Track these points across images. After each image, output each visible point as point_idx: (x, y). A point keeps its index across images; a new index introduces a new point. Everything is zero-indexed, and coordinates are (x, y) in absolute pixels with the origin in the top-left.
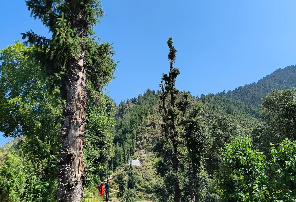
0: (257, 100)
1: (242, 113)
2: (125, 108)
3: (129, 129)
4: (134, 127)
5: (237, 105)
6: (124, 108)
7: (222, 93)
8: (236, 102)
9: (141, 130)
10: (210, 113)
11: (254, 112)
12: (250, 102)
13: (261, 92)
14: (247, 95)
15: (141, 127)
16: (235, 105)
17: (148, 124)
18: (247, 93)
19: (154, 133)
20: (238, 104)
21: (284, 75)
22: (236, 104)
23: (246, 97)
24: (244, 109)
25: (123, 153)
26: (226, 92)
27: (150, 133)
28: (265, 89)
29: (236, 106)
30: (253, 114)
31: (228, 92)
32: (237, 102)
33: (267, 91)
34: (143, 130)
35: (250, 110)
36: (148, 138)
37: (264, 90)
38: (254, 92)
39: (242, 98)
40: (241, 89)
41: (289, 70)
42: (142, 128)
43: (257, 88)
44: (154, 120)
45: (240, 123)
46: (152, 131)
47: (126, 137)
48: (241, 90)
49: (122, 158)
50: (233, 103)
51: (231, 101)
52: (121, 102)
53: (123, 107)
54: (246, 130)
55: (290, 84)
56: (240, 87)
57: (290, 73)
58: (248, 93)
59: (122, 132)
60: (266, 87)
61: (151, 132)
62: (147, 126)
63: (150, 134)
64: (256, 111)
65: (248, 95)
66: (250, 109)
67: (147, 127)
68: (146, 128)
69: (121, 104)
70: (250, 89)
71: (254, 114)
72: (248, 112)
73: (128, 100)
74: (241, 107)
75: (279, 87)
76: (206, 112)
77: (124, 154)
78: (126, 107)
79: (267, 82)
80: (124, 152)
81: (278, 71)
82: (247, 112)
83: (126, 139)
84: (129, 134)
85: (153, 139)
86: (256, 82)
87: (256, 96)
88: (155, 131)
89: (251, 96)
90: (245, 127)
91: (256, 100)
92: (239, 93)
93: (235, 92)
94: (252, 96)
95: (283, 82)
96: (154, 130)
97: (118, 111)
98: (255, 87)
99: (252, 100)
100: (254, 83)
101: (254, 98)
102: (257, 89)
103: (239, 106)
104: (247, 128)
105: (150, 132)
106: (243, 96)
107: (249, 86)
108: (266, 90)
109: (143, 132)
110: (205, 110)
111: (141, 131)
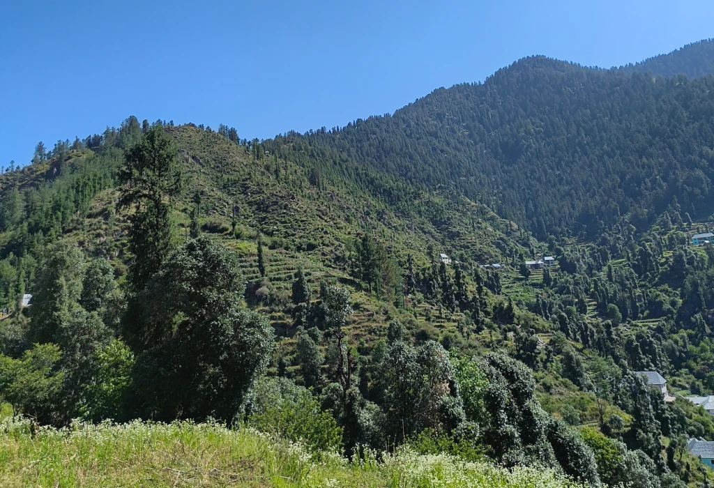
0: (387, 153)
1: (345, 183)
2: (66, 160)
3: (45, 223)
4: (57, 218)
5: (339, 164)
6: (63, 161)
7: (318, 131)
8: (338, 156)
9: (74, 225)
10: (262, 184)
11: (372, 181)
12: (373, 156)
13: (398, 136)
14: (368, 140)
15: (76, 218)
16: (335, 163)
17: (94, 211)
18: (369, 135)
19: (102, 232)
20: (342, 160)
21: (449, 102)
22: (337, 162)
23: (366, 144)
24: (353, 173)
25: (16, 277)
26: (327, 131)
27: (95, 232)
28: (407, 129)
29: (338, 167)
30: (370, 186)
31: (332, 131)
32: (340, 157)
33: (411, 134)
34: (79, 225)
35: (364, 176)
36: (86, 243)
37: (405, 132)
38: (384, 134)
39: (357, 146)
40: (360, 125)
41: (459, 92)
42: (78, 220)
43: (392, 126)
44: (110, 203)
45: (317, 210)
46: (100, 228)
47: (32, 242)
48: (359, 128)
49: (11, 290)
50: (332, 158)
51: (327, 154)
52: (59, 144)
53: (61, 158)
54: (326, 223)
55: (458, 123)
56: (359, 120)
57: (460, 98)
58: (372, 136)
59: (26, 229)
60: (409, 126)
61: (98, 231)
62: (90, 216)
63: (93, 234)
64: (376, 179)
65: (371, 140)
66: (366, 174)
67: (89, 220)
68: (87, 221)
69: (59, 148)
70: (377, 126)
71: (372, 184)
72: (361, 181)
73: (77, 140)
74: (346, 169)
75: (436, 127)
76: (252, 182)
77: (18, 281)
78: (70, 158)
79: (414, 115)
80: (19, 276)
81: (438, 92)
82: (358, 180)
83: (33, 246)
84: (40, 234)
85: (98, 247)
86: (392, 114)
87: (387, 145)
88: (106, 229)
89: (376, 142)
90: (326, 219)
91: (385, 153)
92: (354, 134)
93: (348, 130)
94: (380, 143)
95: (445, 117)
96: (104, 227)
97: (47, 167)
98: (388, 125)
99: (378, 152)
100: (387, 115)
101: (382, 148)
102: (391, 129)
103: (344, 166)
104: (329, 220)
105: (95, 230)
106: (360, 141)
107: (376, 121)
108: (408, 132)
109: (78, 229)
110: (253, 177)
111: (75, 228)
